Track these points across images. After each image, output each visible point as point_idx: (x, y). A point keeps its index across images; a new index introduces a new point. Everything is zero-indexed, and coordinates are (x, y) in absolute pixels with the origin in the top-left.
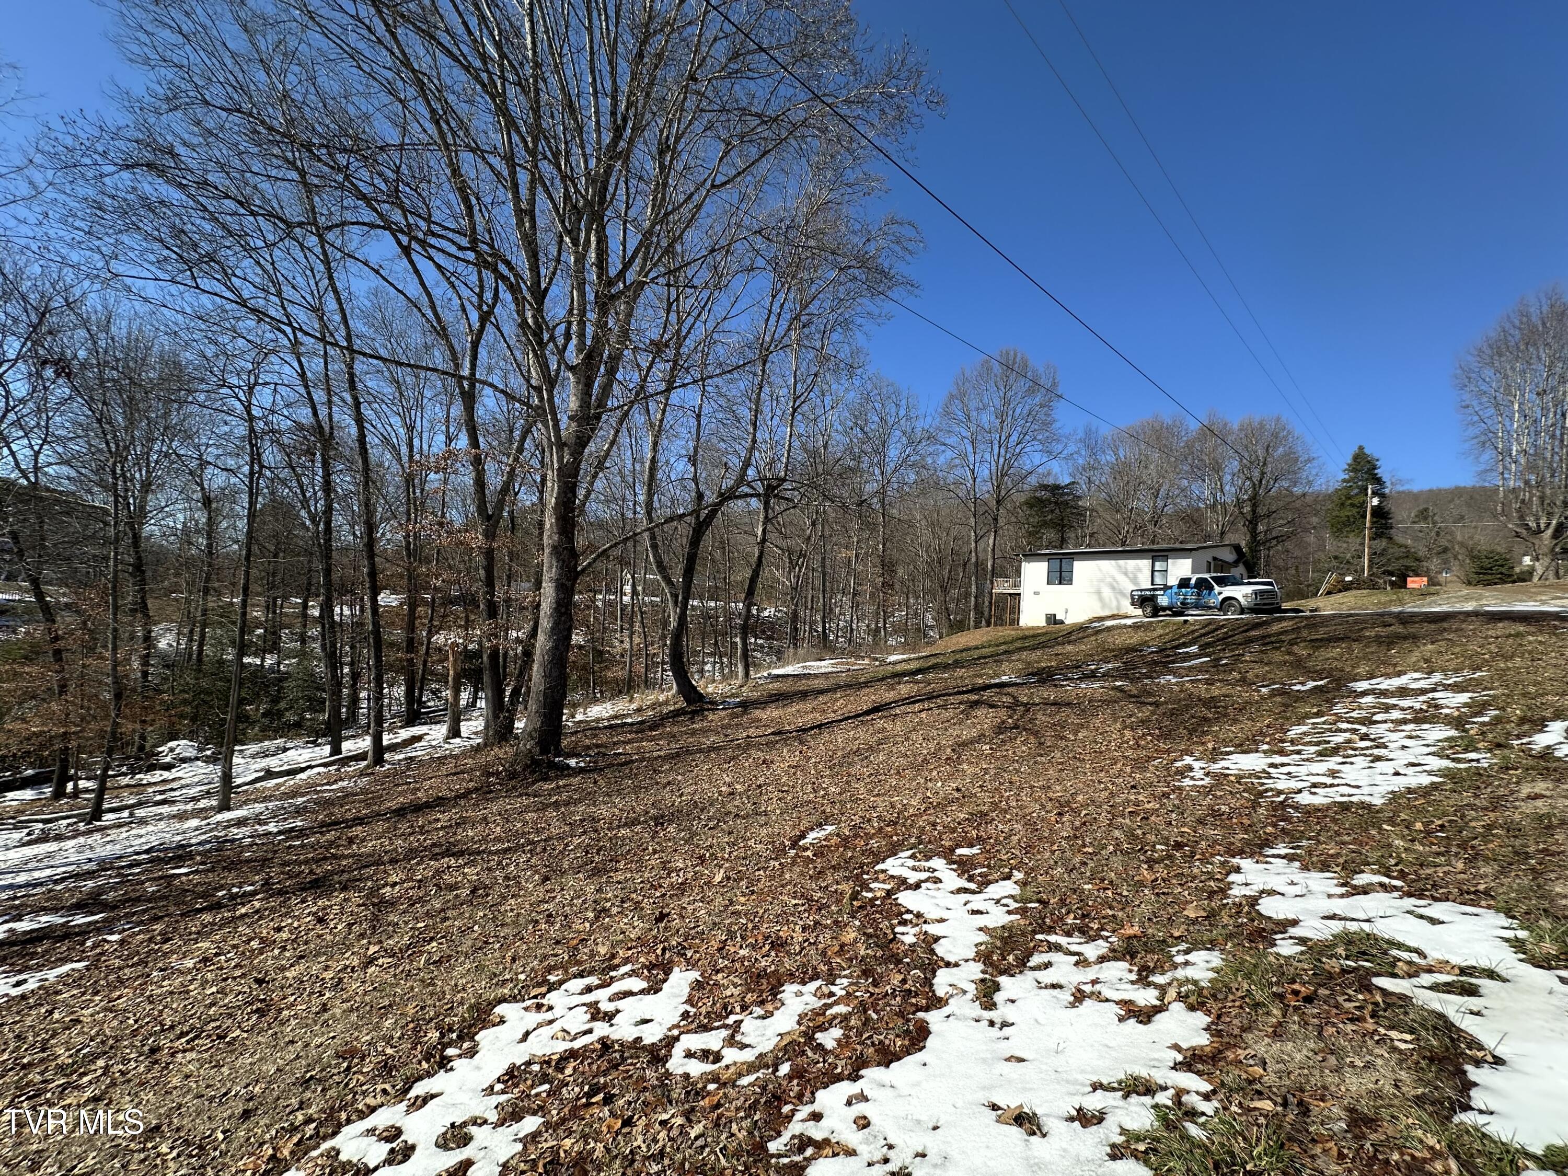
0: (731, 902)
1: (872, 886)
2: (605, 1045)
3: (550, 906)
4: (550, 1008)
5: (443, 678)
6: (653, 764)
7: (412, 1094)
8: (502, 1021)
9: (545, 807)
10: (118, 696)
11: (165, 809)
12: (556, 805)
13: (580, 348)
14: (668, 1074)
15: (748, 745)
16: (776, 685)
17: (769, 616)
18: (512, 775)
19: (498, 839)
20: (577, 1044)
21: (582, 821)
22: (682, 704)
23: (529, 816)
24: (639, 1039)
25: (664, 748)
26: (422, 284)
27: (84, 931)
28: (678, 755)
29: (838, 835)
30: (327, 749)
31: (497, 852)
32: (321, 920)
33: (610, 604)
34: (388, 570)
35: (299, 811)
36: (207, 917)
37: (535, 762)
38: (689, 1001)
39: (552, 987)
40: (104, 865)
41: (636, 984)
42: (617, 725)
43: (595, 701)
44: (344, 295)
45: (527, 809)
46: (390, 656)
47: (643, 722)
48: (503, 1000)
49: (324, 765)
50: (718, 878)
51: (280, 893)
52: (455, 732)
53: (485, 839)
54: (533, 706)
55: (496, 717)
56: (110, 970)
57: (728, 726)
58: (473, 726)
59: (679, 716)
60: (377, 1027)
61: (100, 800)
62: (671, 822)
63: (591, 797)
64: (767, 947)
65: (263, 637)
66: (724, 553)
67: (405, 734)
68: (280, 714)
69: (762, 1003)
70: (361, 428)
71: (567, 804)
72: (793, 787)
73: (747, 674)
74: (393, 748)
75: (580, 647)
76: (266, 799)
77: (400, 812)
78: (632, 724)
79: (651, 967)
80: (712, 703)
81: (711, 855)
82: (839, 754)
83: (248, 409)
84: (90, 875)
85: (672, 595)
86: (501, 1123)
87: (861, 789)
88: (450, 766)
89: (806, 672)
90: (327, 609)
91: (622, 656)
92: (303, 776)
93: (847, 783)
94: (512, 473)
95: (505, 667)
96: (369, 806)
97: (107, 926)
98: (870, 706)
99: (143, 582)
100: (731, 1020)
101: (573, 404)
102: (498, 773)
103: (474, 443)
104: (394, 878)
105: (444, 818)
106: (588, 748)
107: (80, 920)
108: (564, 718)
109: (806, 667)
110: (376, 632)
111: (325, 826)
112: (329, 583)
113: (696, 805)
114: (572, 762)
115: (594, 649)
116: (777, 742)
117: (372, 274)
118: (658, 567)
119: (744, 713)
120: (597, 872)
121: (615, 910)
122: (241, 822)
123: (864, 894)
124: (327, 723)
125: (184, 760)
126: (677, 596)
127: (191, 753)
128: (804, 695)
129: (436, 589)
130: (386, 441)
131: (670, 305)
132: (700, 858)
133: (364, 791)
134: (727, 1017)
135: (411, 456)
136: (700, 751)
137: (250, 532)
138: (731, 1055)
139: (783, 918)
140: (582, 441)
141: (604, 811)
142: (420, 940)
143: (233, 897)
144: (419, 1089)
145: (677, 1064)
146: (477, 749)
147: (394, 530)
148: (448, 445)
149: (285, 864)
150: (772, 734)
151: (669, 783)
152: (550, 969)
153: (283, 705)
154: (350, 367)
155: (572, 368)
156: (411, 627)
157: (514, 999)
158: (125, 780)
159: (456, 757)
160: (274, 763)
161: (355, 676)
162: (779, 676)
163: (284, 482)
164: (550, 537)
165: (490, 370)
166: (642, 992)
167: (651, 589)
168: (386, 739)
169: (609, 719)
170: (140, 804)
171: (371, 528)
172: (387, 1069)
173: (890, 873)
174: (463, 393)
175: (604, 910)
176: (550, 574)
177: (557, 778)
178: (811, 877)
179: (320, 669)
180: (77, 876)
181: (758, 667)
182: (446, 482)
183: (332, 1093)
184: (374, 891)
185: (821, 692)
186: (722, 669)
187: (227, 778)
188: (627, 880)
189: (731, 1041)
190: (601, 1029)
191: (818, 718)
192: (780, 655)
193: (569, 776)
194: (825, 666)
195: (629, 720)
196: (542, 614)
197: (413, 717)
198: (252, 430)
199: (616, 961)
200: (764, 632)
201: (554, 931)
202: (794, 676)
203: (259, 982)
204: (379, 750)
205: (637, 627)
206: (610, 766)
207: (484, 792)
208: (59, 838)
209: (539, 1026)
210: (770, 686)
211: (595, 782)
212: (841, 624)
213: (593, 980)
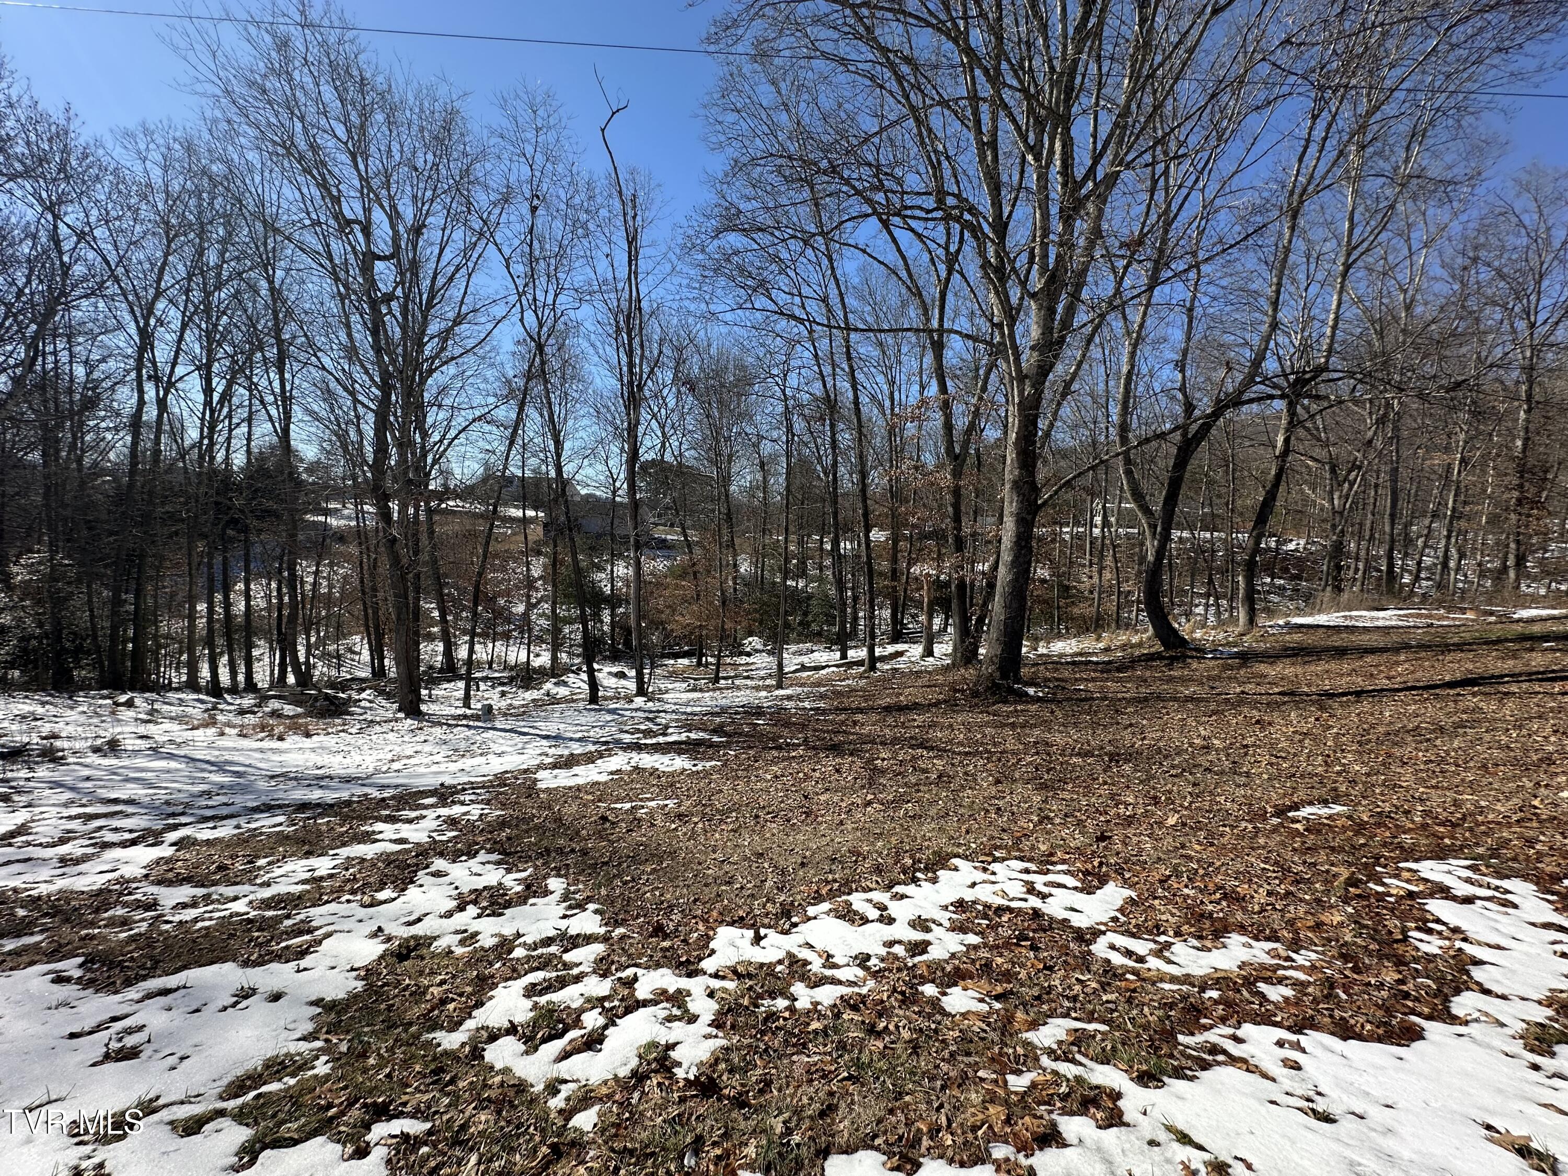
0: (1183, 846)
1: (1385, 880)
2: (1036, 914)
3: (1001, 803)
4: (994, 873)
5: (919, 604)
6: (1116, 705)
7: (894, 890)
8: (956, 869)
9: (1003, 725)
10: (724, 603)
11: (749, 682)
12: (1013, 726)
13: (1044, 268)
14: (1090, 953)
15: (1241, 700)
16: (1297, 637)
17: (1296, 550)
18: (975, 694)
19: (961, 744)
20: (1014, 904)
21: (1036, 743)
22: (1158, 647)
23: (988, 730)
24: (1065, 920)
25: (1131, 690)
26: (899, 250)
27: (718, 746)
28: (1146, 699)
29: (1349, 817)
30: (838, 654)
31: (959, 753)
32: (838, 771)
33: (1079, 537)
34: (877, 510)
35: (822, 697)
36: (775, 753)
37: (994, 684)
38: (1121, 910)
39: (995, 860)
40: (723, 710)
41: (1070, 881)
42: (1081, 662)
43: (1059, 636)
44: (842, 280)
45: (987, 725)
46: (881, 583)
47: (1110, 662)
48: (957, 856)
49: (837, 666)
50: (1172, 821)
51: (814, 748)
52: (929, 652)
53: (951, 741)
54: (994, 635)
55: (963, 641)
56: (732, 770)
57: (1218, 678)
58: (943, 648)
59: (1153, 660)
60: (873, 844)
61: (718, 671)
62: (1127, 761)
63: (1047, 725)
64: (1218, 896)
65: (796, 566)
66: (1227, 472)
67: (890, 649)
68: (808, 625)
69: (1200, 938)
70: (855, 390)
71: (1023, 727)
72: (1295, 755)
73: (1251, 621)
74: (883, 659)
75: (1044, 581)
76: (802, 685)
77: (888, 709)
78: (1097, 663)
79: (1087, 873)
80: (1197, 650)
81: (1168, 799)
82: (1381, 729)
83: (783, 391)
84: (717, 714)
85: (1150, 525)
86: (953, 930)
87: (1407, 778)
88: (925, 680)
89: (1348, 623)
90: (836, 543)
91: (1091, 592)
92: (823, 672)
93: (1384, 764)
94: (976, 414)
95: (972, 598)
96: (866, 701)
97: (727, 745)
98: (1458, 676)
99: (731, 527)
100: (1162, 938)
101: (1035, 332)
102: (962, 691)
103: (943, 389)
104: (883, 755)
105: (919, 719)
106: (1047, 680)
107: (716, 739)
108: (1024, 650)
109: (1351, 617)
110: (869, 563)
111: (839, 710)
112: (836, 524)
113: (1159, 751)
114: (1031, 691)
115: (1060, 585)
116: (1284, 703)
117: (860, 254)
118: (1133, 495)
119: (1243, 665)
120: (1044, 787)
121: (1057, 821)
122: (789, 698)
123: (1371, 885)
124: (838, 634)
125: (757, 651)
126: (1155, 527)
127: (760, 647)
128: (1341, 653)
129: (914, 526)
130: (873, 398)
131: (1155, 182)
132: (1155, 798)
133: (863, 689)
134: (1159, 935)
135: (892, 409)
136: (1175, 699)
137: (788, 488)
138: (1154, 963)
139: (1247, 876)
140: (1044, 370)
141: (1058, 739)
142: (899, 801)
143: (788, 745)
144: (899, 889)
145: (1100, 948)
146: (946, 669)
147: (881, 476)
148: (922, 394)
149: (815, 730)
150: (1280, 693)
151: (1131, 725)
152: (997, 848)
153: (810, 618)
154: (847, 341)
155: (1033, 296)
156: (894, 560)
157: (966, 858)
158: (728, 660)
159: (929, 673)
160: (805, 659)
161: (855, 599)
162: (1302, 626)
163: (806, 445)
164: (1011, 472)
165: (957, 314)
166: (1075, 888)
167: (1126, 519)
168: (878, 651)
169: (1072, 655)
170: (736, 677)
171: (864, 475)
172: (878, 870)
173: (1422, 875)
174: (933, 343)
175: (1048, 818)
176: (1010, 507)
177: (1015, 702)
178: (1294, 850)
179: (833, 592)
180: (712, 714)
181: (1271, 612)
182: (920, 427)
183: (847, 871)
184: (871, 761)
185: (1372, 651)
186: (1218, 614)
187: (780, 666)
188: (1072, 800)
189: (1158, 954)
190: (1034, 902)
191: (1360, 682)
192: (1309, 601)
193: (1027, 702)
194: (1388, 617)
195: (1094, 659)
196: (1003, 547)
197: (897, 636)
198: (787, 407)
199: (1054, 859)
200: (1286, 570)
201: (1002, 821)
202: (1328, 627)
203: (806, 797)
204: (873, 659)
205: (1109, 561)
206: (1069, 699)
207: (951, 704)
208: (701, 690)
209: (984, 882)
210: (1287, 638)
211: (1052, 712)
212: (1427, 561)
213: (1032, 867)
